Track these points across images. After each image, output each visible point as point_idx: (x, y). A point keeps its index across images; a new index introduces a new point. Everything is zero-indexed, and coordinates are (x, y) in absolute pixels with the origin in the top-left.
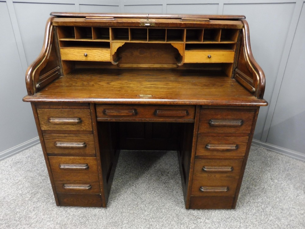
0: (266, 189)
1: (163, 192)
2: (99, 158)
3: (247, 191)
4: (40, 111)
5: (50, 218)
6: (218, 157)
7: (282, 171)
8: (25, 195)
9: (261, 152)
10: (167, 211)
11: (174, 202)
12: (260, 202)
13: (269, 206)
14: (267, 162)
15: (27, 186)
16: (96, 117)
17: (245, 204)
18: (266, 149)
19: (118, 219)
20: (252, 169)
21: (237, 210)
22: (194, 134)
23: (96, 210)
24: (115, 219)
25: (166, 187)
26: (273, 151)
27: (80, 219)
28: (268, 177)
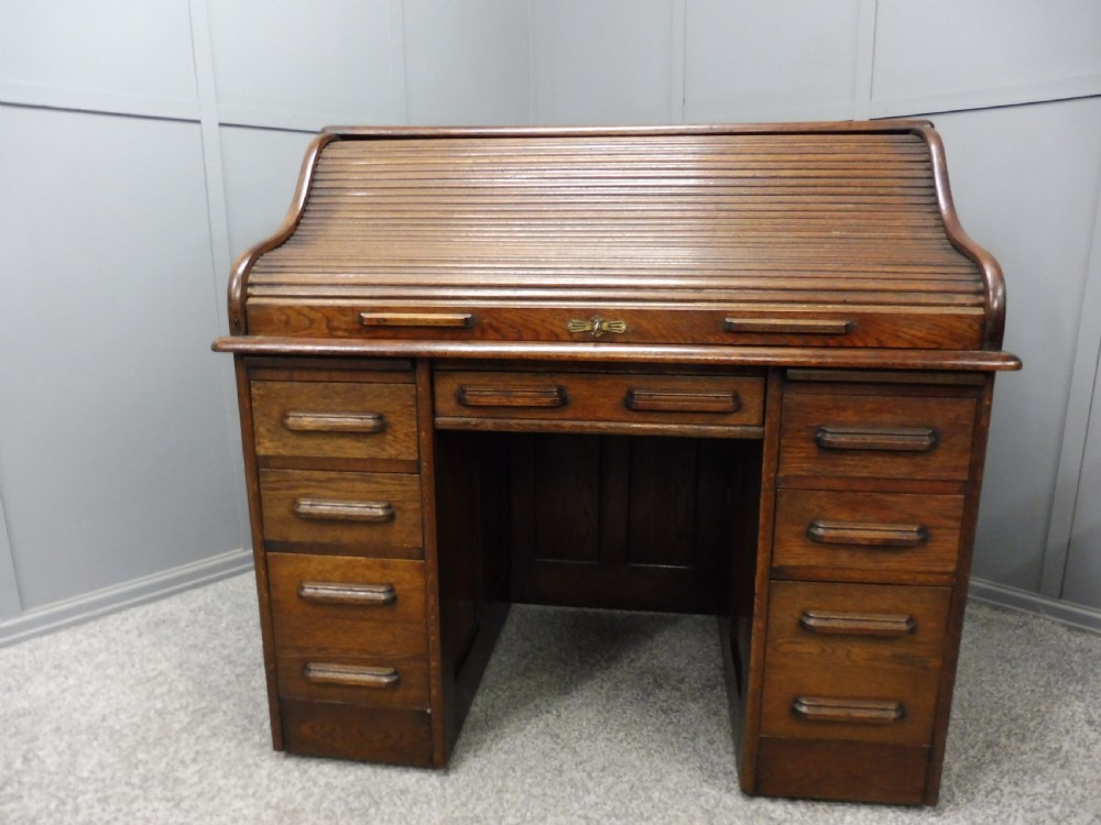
0: (1067, 752)
1: (657, 736)
2: (431, 561)
3: (988, 755)
4: (258, 389)
6: (857, 576)
8: (172, 714)
9: (1041, 635)
10: (671, 797)
11: (699, 773)
12: (1041, 794)
13: (1081, 811)
14: (1068, 667)
15: (181, 688)
16: (434, 413)
17: (979, 798)
18: (1064, 625)
19: (485, 811)
20: (1005, 685)
21: (945, 814)
22: (764, 479)
23: (406, 776)
24: (474, 809)
25: (671, 723)
26: (1094, 633)
27: (351, 799)
28: (1073, 715)
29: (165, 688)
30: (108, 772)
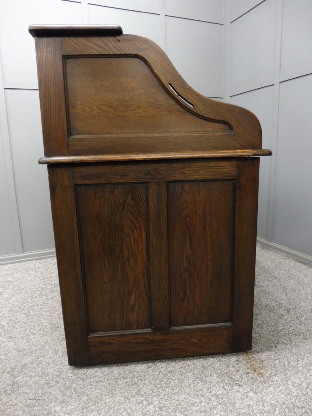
30: (17, 303)
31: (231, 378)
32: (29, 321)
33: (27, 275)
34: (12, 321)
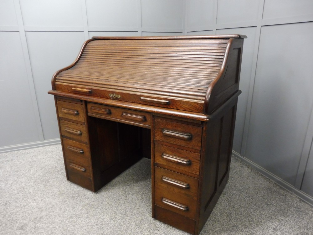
3: (231, 229)
4: (58, 102)
5: (58, 186)
7: (298, 226)
9: (288, 200)
10: (137, 213)
16: (87, 112)
18: (299, 198)
20: (258, 211)
22: (151, 139)
23: (88, 192)
24: (95, 203)
27: (74, 194)
28: (271, 226)
29: (61, 162)
30: (39, 177)
31: (155, 226)
32: (46, 189)
33: (46, 157)
34: (36, 190)
